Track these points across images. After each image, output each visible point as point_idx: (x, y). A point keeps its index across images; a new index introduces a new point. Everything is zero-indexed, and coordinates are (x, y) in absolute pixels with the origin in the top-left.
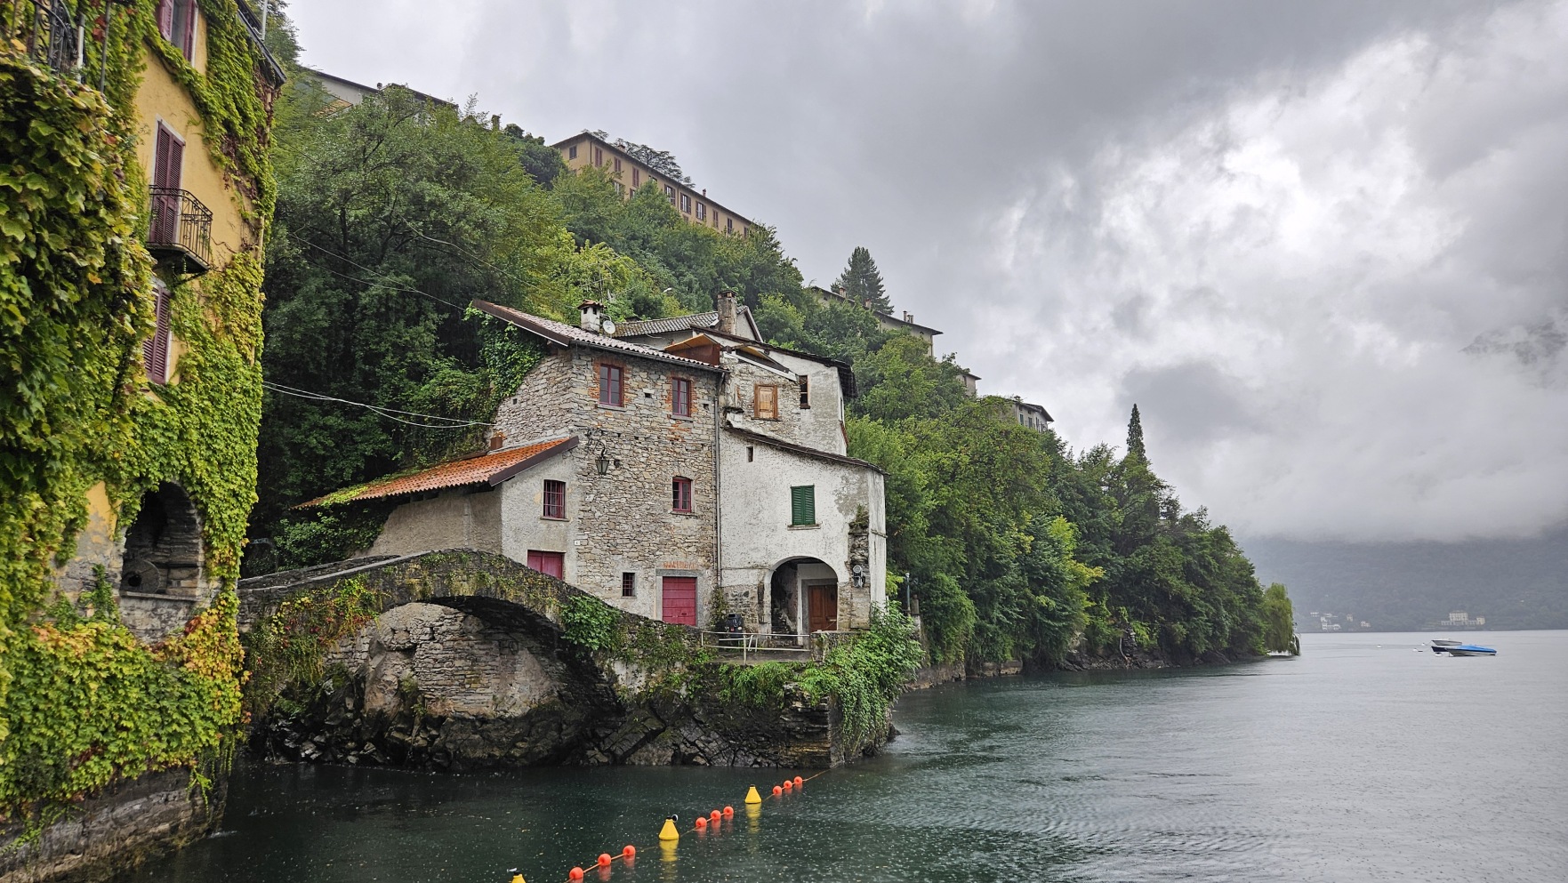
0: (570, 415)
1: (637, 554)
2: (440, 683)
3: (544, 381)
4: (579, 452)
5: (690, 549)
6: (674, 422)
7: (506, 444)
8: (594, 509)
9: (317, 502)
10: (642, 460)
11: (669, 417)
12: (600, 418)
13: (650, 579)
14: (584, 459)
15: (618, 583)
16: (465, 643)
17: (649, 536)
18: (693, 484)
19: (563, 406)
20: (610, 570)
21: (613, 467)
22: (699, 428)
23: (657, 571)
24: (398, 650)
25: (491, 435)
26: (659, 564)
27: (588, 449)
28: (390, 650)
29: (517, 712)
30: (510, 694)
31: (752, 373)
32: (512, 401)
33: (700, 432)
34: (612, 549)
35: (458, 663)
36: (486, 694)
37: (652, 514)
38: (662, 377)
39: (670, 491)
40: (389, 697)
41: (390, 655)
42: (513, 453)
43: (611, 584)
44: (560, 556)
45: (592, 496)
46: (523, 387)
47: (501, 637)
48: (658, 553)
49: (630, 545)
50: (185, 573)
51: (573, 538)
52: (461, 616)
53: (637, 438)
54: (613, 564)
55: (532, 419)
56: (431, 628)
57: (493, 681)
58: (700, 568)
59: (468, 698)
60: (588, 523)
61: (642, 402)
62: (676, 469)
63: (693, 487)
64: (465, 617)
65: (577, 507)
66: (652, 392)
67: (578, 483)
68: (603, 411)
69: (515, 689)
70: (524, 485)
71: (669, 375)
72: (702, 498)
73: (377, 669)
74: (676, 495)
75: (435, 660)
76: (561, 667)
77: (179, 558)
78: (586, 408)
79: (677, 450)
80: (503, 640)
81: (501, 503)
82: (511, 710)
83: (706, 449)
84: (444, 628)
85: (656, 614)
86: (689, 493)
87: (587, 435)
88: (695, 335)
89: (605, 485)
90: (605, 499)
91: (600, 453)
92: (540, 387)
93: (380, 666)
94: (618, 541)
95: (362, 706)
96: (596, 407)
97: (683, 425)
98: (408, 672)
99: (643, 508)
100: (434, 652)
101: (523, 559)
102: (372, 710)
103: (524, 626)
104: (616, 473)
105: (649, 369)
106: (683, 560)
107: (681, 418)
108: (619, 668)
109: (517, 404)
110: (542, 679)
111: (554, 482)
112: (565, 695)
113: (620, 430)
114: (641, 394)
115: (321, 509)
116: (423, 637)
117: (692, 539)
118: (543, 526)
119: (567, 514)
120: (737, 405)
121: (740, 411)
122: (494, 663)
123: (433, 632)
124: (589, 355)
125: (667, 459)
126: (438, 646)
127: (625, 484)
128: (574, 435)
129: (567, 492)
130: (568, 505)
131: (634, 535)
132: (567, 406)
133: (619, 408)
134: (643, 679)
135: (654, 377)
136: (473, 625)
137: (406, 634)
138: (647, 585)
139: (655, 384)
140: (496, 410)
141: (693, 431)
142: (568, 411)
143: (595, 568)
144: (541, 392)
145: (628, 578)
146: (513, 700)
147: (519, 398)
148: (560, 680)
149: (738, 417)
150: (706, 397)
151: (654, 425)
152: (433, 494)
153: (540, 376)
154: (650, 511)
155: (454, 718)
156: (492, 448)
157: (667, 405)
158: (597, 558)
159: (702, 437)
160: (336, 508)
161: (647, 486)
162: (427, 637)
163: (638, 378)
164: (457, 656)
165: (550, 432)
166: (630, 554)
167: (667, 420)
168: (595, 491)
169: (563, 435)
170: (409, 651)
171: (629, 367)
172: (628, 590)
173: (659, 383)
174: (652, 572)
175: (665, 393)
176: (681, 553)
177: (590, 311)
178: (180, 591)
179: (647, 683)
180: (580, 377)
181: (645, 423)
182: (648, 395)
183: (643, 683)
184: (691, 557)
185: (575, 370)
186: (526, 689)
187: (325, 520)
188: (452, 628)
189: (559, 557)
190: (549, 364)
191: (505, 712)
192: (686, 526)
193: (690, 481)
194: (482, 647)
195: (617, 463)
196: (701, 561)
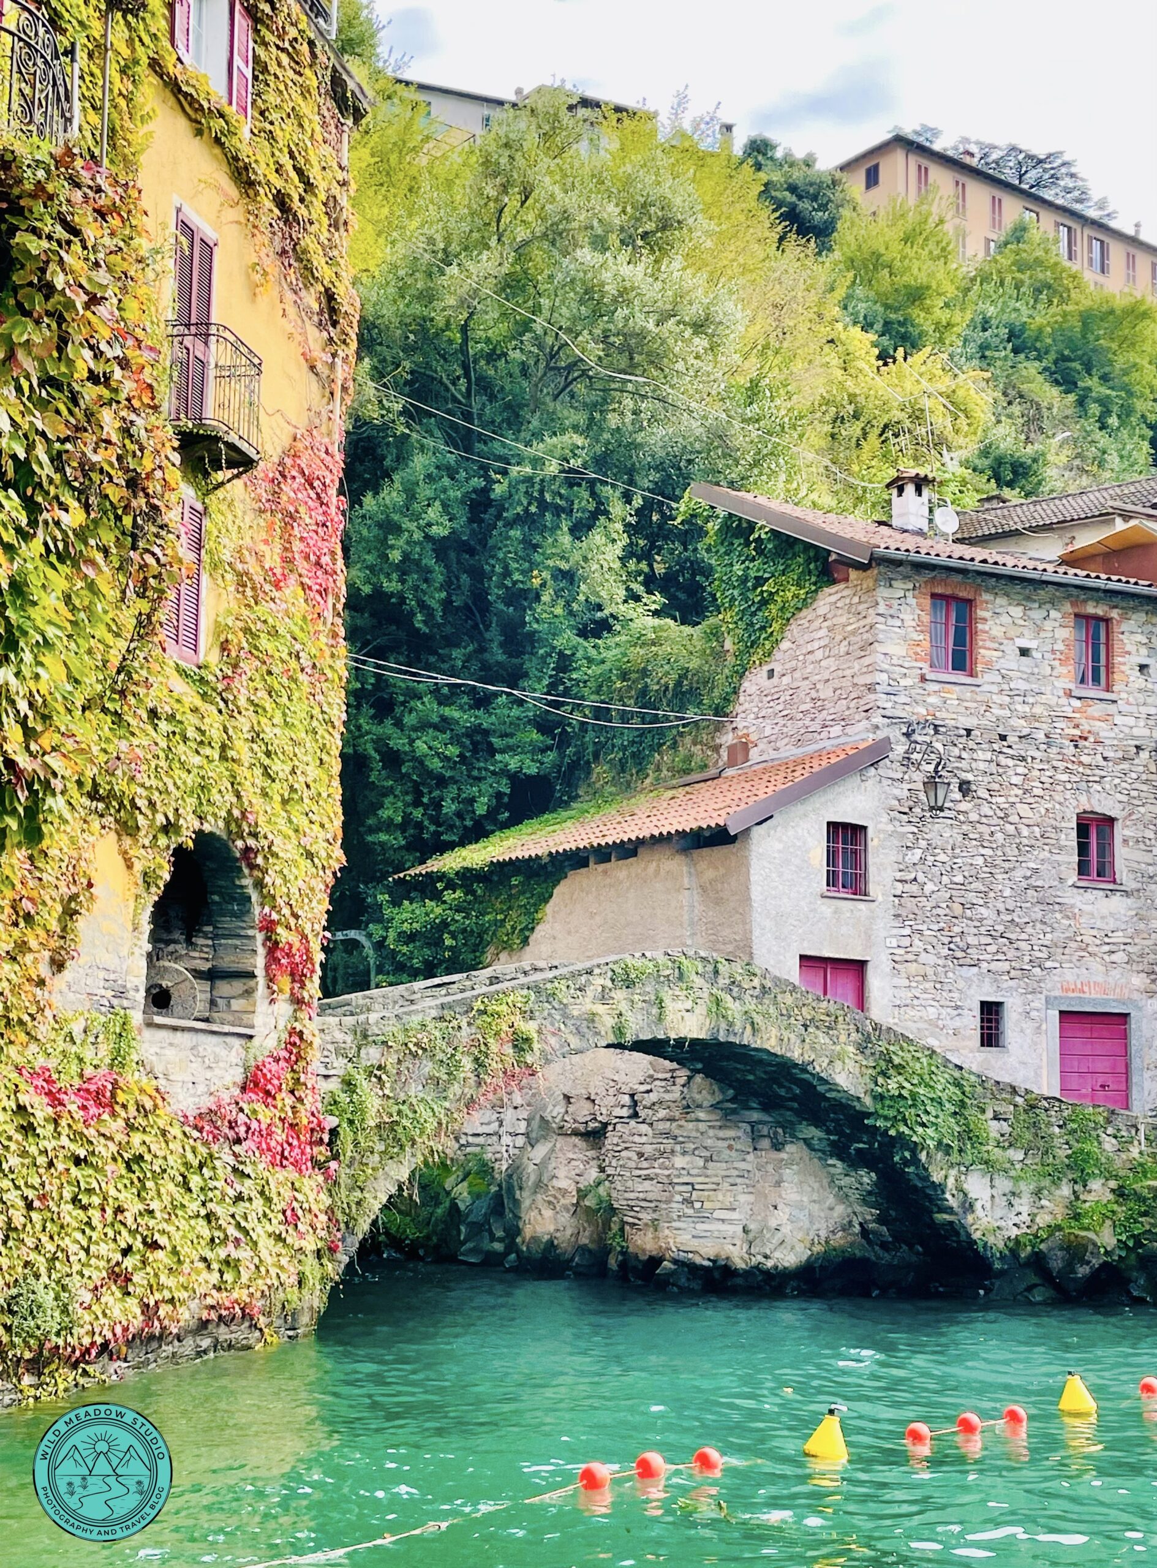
0: (872, 697)
1: (1006, 966)
2: (650, 1196)
3: (823, 632)
4: (890, 769)
5: (1114, 957)
6: (1077, 703)
7: (754, 754)
8: (921, 878)
9: (435, 865)
10: (1015, 780)
11: (1069, 694)
12: (932, 700)
13: (1034, 1014)
14: (902, 780)
15: (972, 1021)
16: (691, 1125)
17: (1029, 929)
18: (1118, 827)
19: (862, 680)
20: (956, 995)
21: (958, 796)
22: (1131, 714)
23: (1047, 1000)
24: (575, 1133)
25: (727, 739)
26: (1053, 985)
27: (907, 761)
28: (561, 1132)
29: (789, 1257)
30: (773, 1223)
32: (765, 674)
33: (1131, 721)
34: (959, 954)
35: (679, 1161)
36: (730, 1222)
37: (1036, 888)
38: (1054, 614)
39: (1070, 839)
40: (565, 1218)
41: (561, 1141)
42: (769, 769)
43: (958, 1023)
44: (859, 967)
45: (918, 853)
46: (785, 645)
47: (755, 1116)
48: (1048, 964)
49: (992, 949)
50: (238, 986)
51: (883, 934)
52: (683, 1074)
53: (1003, 738)
54: (961, 984)
55: (803, 708)
56: (632, 1096)
57: (743, 1198)
58: (1136, 996)
59: (700, 1226)
60: (910, 903)
61: (1014, 666)
62: (1083, 799)
63: (1120, 832)
64: (690, 1078)
65: (893, 873)
66: (1033, 644)
67: (890, 828)
68: (936, 687)
69: (781, 1217)
70: (791, 833)
71: (1068, 608)
72: (1139, 855)
73: (541, 1166)
74: (1083, 849)
75: (640, 1155)
76: (867, 1178)
77: (228, 961)
78: (903, 682)
79: (1085, 759)
80: (760, 1122)
81: (748, 867)
82: (777, 1254)
83: (1144, 755)
84: (653, 1097)
85: (1048, 1084)
86: (1111, 844)
87: (907, 735)
88: (1120, 525)
89: (942, 831)
90: (942, 857)
91: (931, 768)
92: (816, 645)
93: (547, 1159)
94: (972, 940)
95: (518, 1231)
96: (923, 679)
97: (1097, 709)
98: (593, 1174)
99: (1018, 874)
100: (637, 1139)
101: (792, 972)
102: (535, 1239)
103: (794, 1099)
104: (964, 806)
105: (1028, 598)
106: (1100, 979)
107: (1092, 694)
108: (977, 1186)
109: (775, 680)
110: (831, 1200)
111: (845, 826)
112: (874, 1232)
113: (970, 722)
114: (1012, 650)
115: (441, 876)
116: (618, 1112)
117: (1119, 937)
118: (827, 908)
119: (873, 889)
122: (742, 1165)
123: (635, 1103)
124: (906, 578)
125: (1065, 777)
126: (644, 1128)
127: (981, 828)
128: (881, 735)
129: (870, 844)
130: (872, 869)
131: (1001, 928)
132: (868, 679)
133: (969, 680)
134: (1025, 1210)
135: (1037, 614)
136: (703, 1091)
137: (589, 1104)
138: (1029, 1027)
139: (1039, 629)
140: (735, 691)
141: (1118, 720)
142: (871, 688)
143: (925, 991)
144: (819, 655)
145: (991, 1012)
146: (779, 1236)
147: (778, 669)
148: (864, 1202)
150: (1144, 651)
151: (1038, 710)
152: (628, 850)
153: (816, 624)
154: (1032, 881)
155: (675, 1261)
156: (732, 763)
157: (1064, 670)
158: (930, 971)
159: (1136, 732)
160: (467, 877)
161: (1025, 832)
162: (625, 1112)
163: (1005, 619)
164: (678, 1148)
165: (836, 730)
166: (994, 966)
167: (1064, 701)
168: (923, 844)
169: (861, 735)
170: (594, 1136)
171: (986, 597)
172: (991, 1036)
173: (1048, 625)
174: (1039, 1002)
175: (1059, 646)
176: (1095, 965)
177: (910, 489)
178: (230, 1018)
179: (1033, 1216)
180: (890, 621)
181: (1019, 707)
182: (1024, 652)
183: (1025, 1217)
184: (1116, 973)
185: (882, 609)
186: (803, 1216)
187: (448, 896)
188: (667, 1097)
189: (857, 968)
190: (833, 598)
191: (766, 1257)
192: (1105, 912)
193: (1110, 821)
194: (722, 1134)
195: (965, 788)
196: (1139, 981)
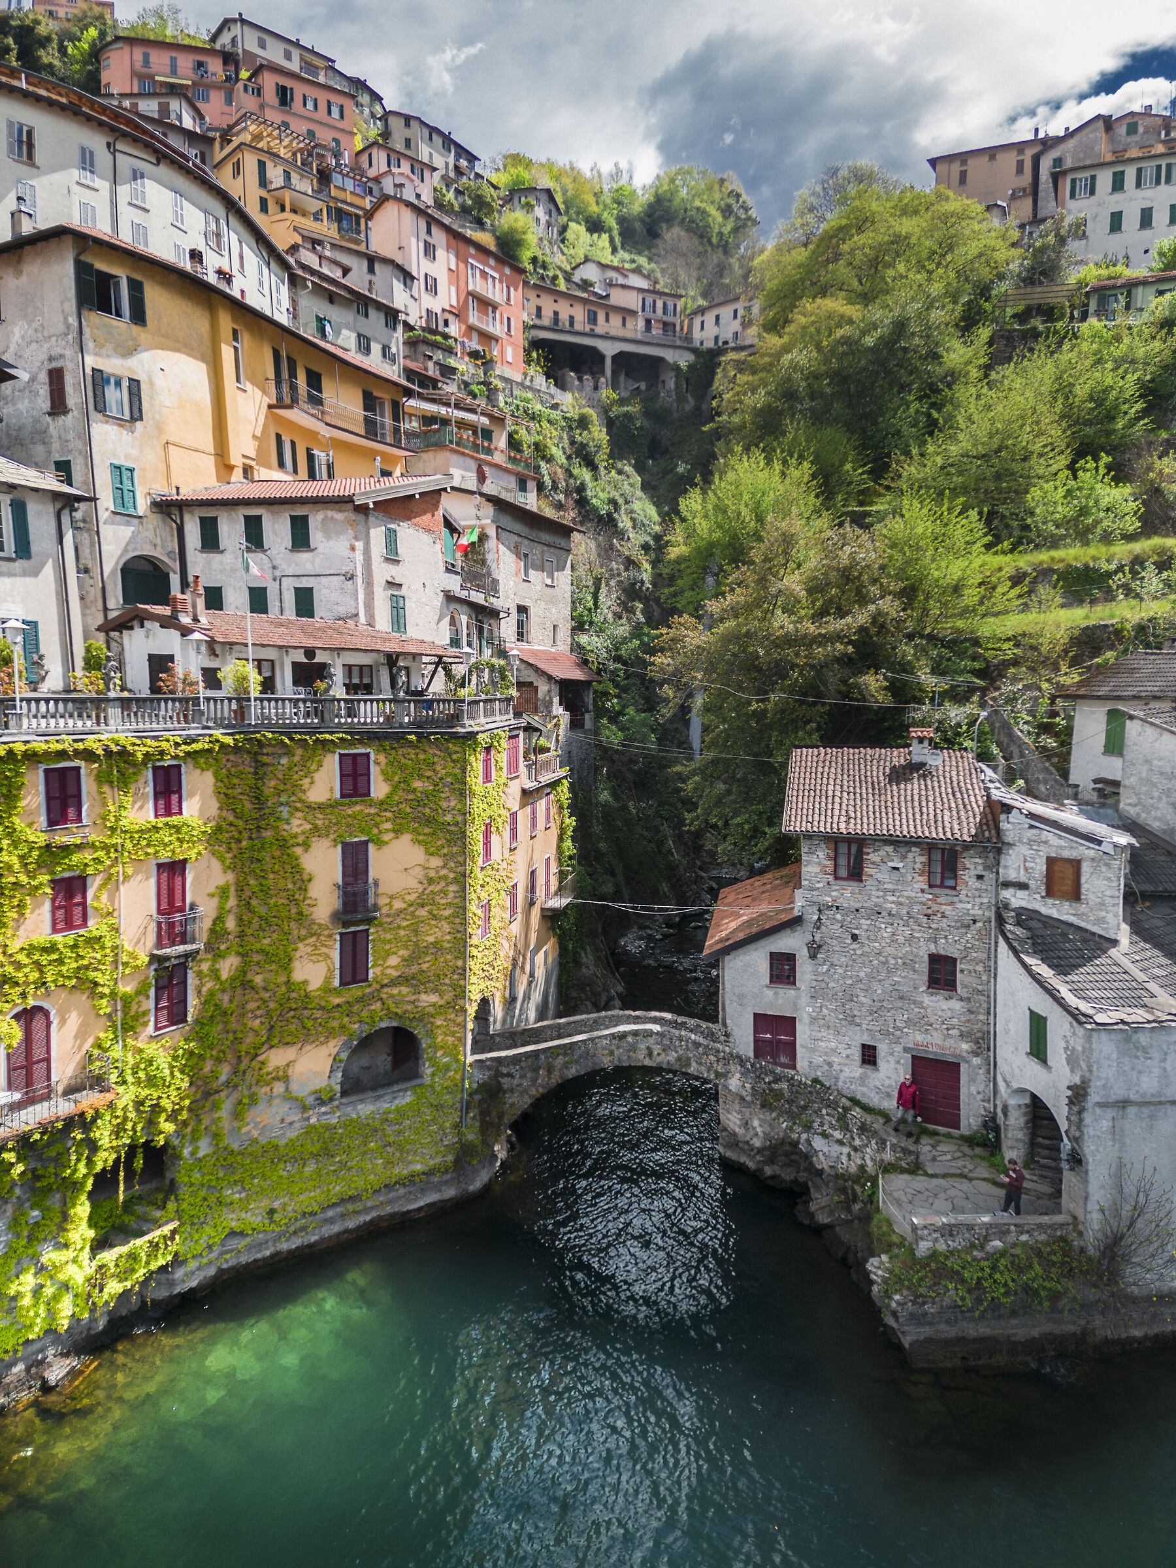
0: (803, 891)
1: (879, 1028)
4: (810, 926)
5: (950, 1032)
6: (928, 896)
8: (827, 979)
10: (885, 934)
11: (923, 891)
12: (834, 894)
13: (896, 1054)
14: (816, 932)
15: (856, 1054)
17: (893, 1011)
18: (958, 964)
20: (846, 1039)
21: (850, 941)
22: (968, 902)
23: (904, 1048)
26: (907, 1042)
27: (819, 924)
31: (1045, 842)
33: (968, 906)
34: (849, 1019)
37: (898, 990)
38: (913, 849)
39: (925, 969)
43: (847, 1052)
44: (792, 1019)
45: (825, 968)
48: (906, 1030)
49: (870, 1018)
51: (804, 1006)
53: (878, 913)
54: (850, 1034)
58: (963, 1054)
60: (820, 991)
61: (886, 876)
62: (932, 946)
63: (960, 966)
65: (809, 976)
66: (900, 865)
67: (809, 955)
68: (837, 888)
70: (747, 957)
71: (925, 846)
72: (970, 979)
74: (932, 973)
78: (818, 885)
79: (934, 926)
81: (724, 972)
83: (979, 924)
86: (955, 971)
87: (819, 911)
89: (840, 958)
90: (840, 971)
94: (856, 1012)
96: (829, 884)
97: (943, 900)
99: (887, 983)
101: (748, 1020)
104: (854, 946)
106: (941, 1042)
107: (941, 891)
111: (781, 954)
113: (858, 905)
114: (885, 868)
117: (954, 1021)
118: (770, 993)
119: (799, 983)
120: (1023, 878)
121: (1023, 886)
125: (920, 935)
127: (863, 958)
129: (798, 964)
130: (798, 974)
131: (875, 1009)
133: (858, 884)
135: (902, 850)
138: (892, 1060)
139: (906, 856)
141: (960, 906)
143: (829, 1034)
145: (868, 1049)
149: (1021, 894)
150: (980, 867)
151: (902, 899)
154: (896, 987)
157: (920, 879)
158: (832, 1025)
159: (971, 912)
161: (892, 961)
163: (882, 853)
166: (870, 1027)
167: (920, 895)
168: (830, 963)
171: (869, 842)
172: (868, 1061)
173: (910, 855)
174: (898, 1048)
175: (917, 867)
176: (937, 1035)
180: (811, 856)
181: (890, 898)
182: (894, 869)
184: (951, 1040)
189: (790, 1021)
192: (945, 1007)
193: (954, 960)
195: (854, 937)
196: (966, 1046)
